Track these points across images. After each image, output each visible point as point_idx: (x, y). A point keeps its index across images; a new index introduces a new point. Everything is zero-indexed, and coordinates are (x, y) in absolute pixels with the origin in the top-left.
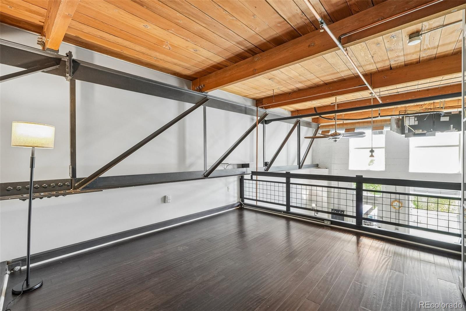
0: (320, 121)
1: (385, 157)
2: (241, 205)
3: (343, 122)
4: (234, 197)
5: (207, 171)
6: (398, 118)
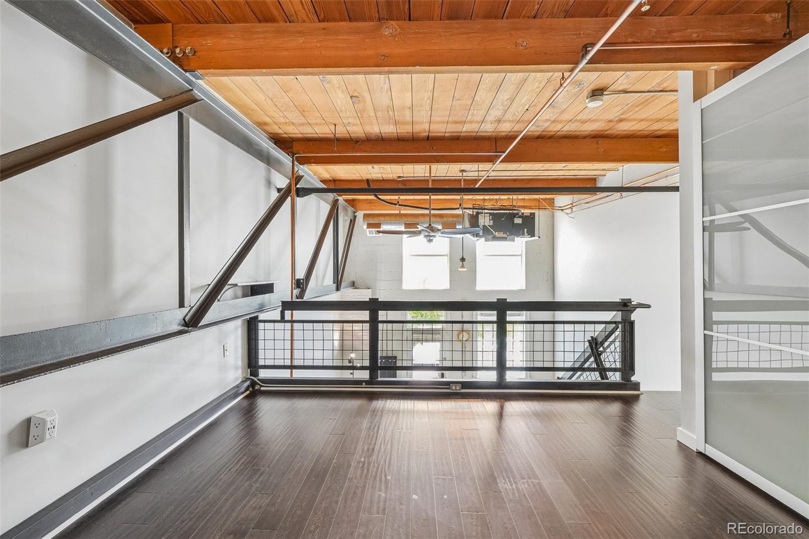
0: (358, 205)
2: (253, 384)
3: (400, 212)
4: (236, 368)
5: (192, 307)
6: (472, 213)
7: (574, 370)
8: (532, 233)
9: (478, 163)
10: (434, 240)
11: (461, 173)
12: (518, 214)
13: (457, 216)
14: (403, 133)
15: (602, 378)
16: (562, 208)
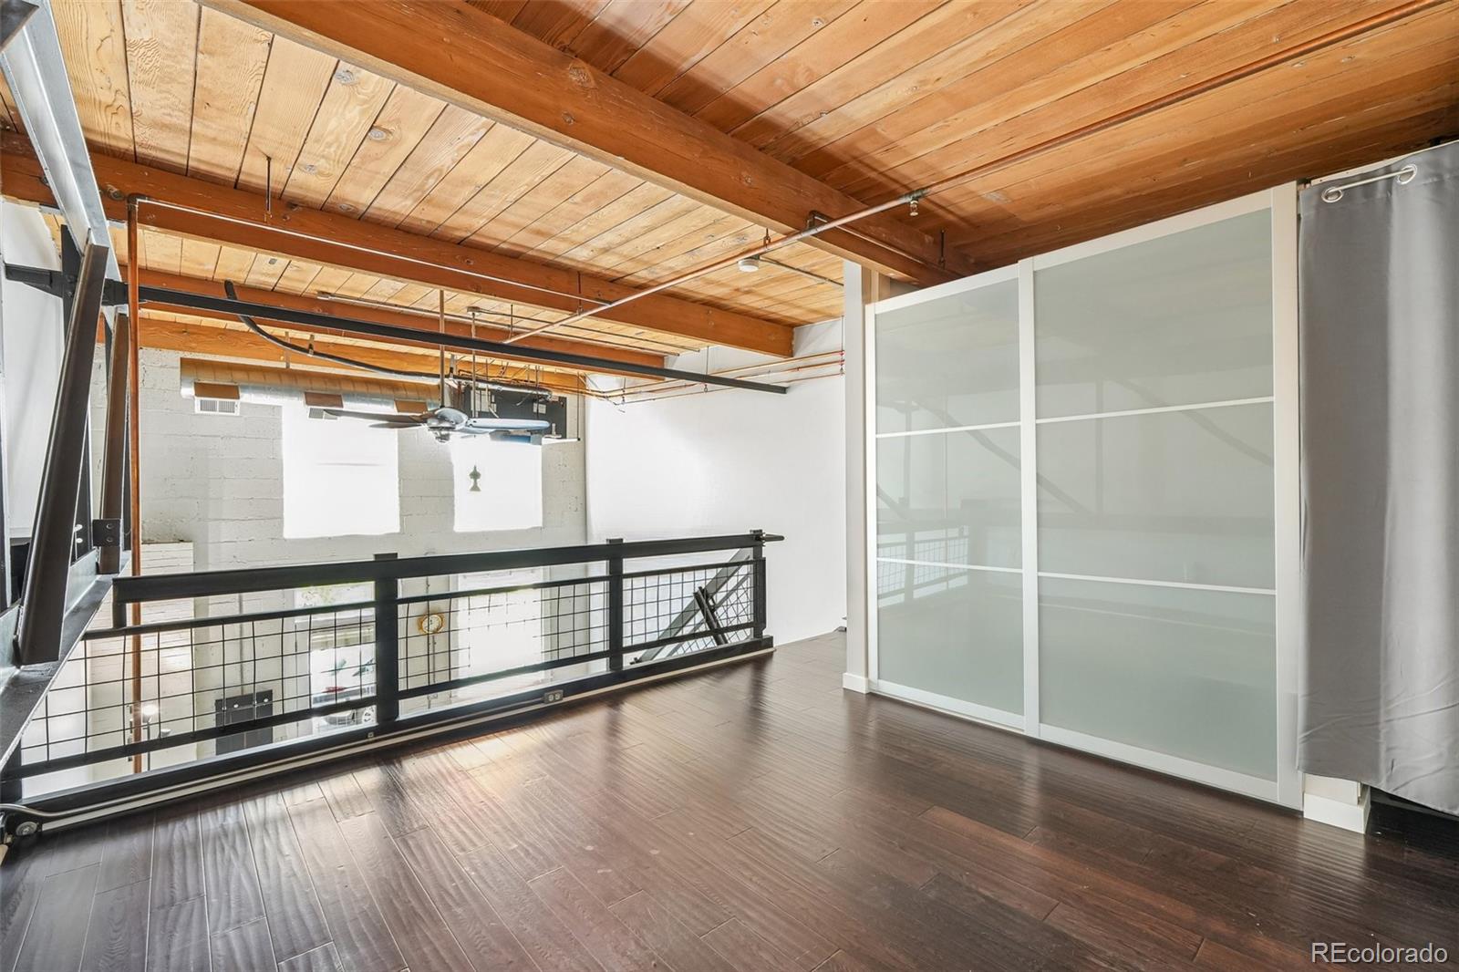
1: (400, 492)
3: (288, 367)
6: (456, 387)
7: (661, 643)
8: (562, 432)
9: (512, 301)
10: (451, 437)
11: (471, 313)
12: (542, 396)
13: (427, 389)
14: (421, 220)
15: (719, 643)
16: (605, 395)
